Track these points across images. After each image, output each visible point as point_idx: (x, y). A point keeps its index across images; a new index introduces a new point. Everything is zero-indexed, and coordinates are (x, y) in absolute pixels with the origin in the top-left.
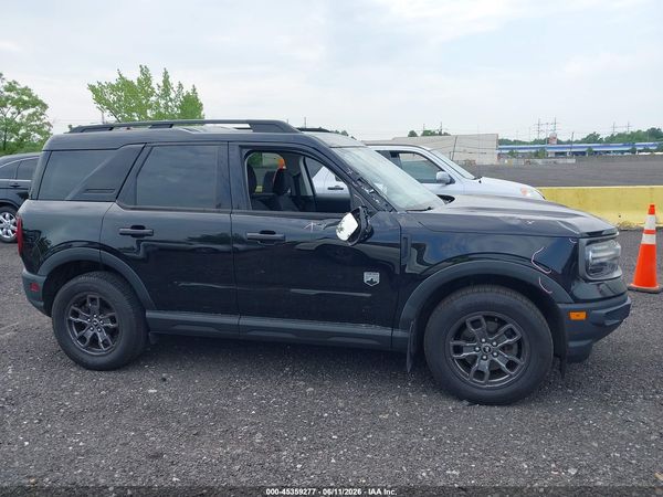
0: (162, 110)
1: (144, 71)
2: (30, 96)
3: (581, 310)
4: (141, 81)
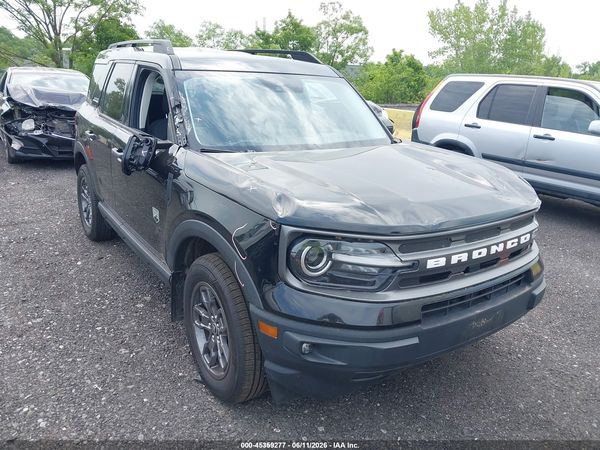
2: (358, 23)
3: (272, 324)
4: (477, 7)
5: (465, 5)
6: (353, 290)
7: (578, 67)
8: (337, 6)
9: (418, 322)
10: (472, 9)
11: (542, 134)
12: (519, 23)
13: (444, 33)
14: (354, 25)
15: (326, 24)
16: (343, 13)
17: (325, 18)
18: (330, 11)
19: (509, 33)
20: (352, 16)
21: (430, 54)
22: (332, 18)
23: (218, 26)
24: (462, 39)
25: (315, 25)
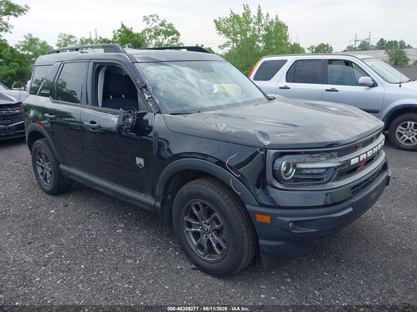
0: (257, 33)
1: (246, 8)
2: (171, 28)
3: (266, 214)
4: (244, 15)
5: (236, 14)
6: (313, 184)
7: (308, 49)
8: (155, 18)
9: (351, 198)
10: (241, 16)
11: (330, 89)
12: (271, 23)
13: (226, 32)
14: (169, 30)
15: (149, 30)
16: (160, 22)
17: (148, 27)
18: (151, 22)
19: (266, 29)
20: (166, 23)
21: (220, 47)
22: (153, 26)
23: (71, 37)
24: (239, 35)
25: (141, 32)
